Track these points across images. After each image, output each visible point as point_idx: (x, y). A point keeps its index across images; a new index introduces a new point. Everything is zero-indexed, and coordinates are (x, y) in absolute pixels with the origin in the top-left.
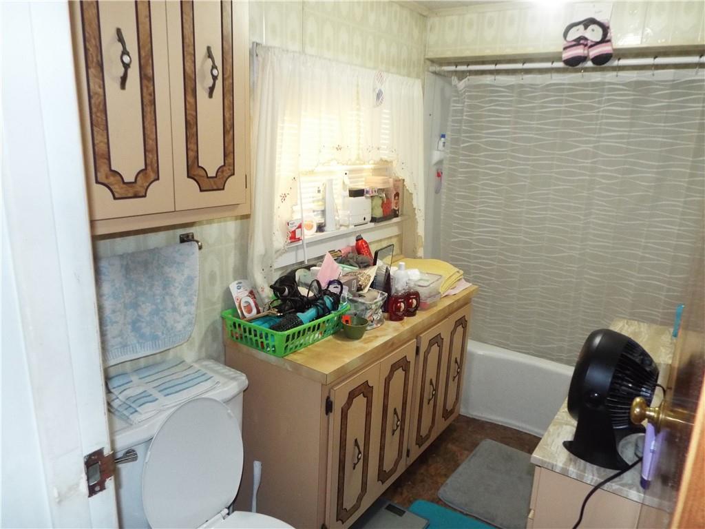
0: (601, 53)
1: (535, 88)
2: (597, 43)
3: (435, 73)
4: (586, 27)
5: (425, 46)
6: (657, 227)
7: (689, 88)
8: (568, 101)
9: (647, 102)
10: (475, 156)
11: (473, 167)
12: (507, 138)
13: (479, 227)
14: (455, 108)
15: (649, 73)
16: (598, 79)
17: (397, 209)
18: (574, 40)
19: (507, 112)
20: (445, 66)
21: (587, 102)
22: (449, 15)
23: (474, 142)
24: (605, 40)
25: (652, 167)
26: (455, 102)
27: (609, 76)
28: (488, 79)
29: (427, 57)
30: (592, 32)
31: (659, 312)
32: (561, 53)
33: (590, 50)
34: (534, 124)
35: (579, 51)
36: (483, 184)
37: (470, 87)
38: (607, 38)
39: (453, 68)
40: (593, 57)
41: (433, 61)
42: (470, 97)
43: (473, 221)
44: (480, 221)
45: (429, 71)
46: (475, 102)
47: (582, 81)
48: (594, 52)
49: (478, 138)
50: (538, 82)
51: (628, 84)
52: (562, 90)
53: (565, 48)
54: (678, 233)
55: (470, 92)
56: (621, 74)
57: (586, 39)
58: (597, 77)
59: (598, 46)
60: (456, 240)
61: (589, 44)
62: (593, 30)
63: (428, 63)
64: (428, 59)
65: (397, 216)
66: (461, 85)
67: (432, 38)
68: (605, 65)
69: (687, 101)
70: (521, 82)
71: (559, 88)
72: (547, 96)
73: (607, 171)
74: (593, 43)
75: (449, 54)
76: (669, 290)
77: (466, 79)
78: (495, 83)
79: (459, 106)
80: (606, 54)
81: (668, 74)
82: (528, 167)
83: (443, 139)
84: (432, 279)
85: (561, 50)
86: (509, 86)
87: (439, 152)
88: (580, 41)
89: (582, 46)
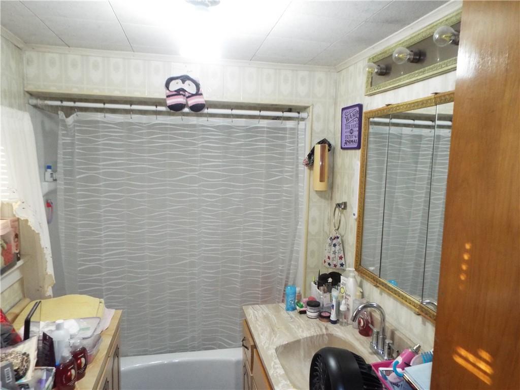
0: (197, 103)
1: (143, 127)
2: (193, 95)
3: (35, 106)
4: (183, 82)
5: (23, 79)
6: (248, 229)
7: (257, 132)
8: (171, 138)
9: (231, 141)
10: (93, 186)
11: (93, 196)
12: (122, 169)
13: (107, 251)
14: (64, 141)
15: (229, 120)
16: (195, 123)
17: (17, 252)
18: (175, 91)
19: (121, 146)
20: (48, 100)
21: (187, 139)
22: (49, 52)
23: (91, 173)
24: (198, 94)
25: (240, 187)
26: (63, 135)
27: (202, 121)
28: (99, 116)
29: (26, 90)
30: (188, 86)
31: (258, 290)
32: (165, 100)
33: (189, 99)
34: (146, 156)
35: (180, 100)
36: (105, 212)
37: (78, 122)
38: (199, 93)
39: (58, 103)
40: (191, 105)
41: (32, 94)
42: (81, 132)
43: (100, 246)
44: (106, 246)
45: (29, 104)
46: (86, 136)
47: (182, 122)
48: (192, 101)
49: (95, 169)
50: (144, 122)
51: (218, 127)
52: (166, 129)
53: (168, 96)
54: (264, 232)
55: (80, 126)
56: (212, 119)
57: (184, 91)
58: (194, 120)
59: (194, 97)
60: (83, 267)
61: (187, 94)
62: (189, 85)
63: (28, 95)
64: (28, 92)
65: (19, 259)
66: (70, 120)
67: (31, 71)
68: (201, 112)
69: (256, 141)
70: (131, 121)
71: (163, 127)
72: (154, 133)
73: (210, 192)
74: (190, 95)
75: (53, 89)
76: (263, 273)
77: (75, 114)
78: (105, 120)
79: (68, 140)
80: (201, 104)
81: (242, 122)
82: (146, 193)
83: (49, 170)
84: (93, 324)
85: (165, 97)
86: (119, 123)
87: (47, 183)
88: (179, 92)
89: (182, 96)
